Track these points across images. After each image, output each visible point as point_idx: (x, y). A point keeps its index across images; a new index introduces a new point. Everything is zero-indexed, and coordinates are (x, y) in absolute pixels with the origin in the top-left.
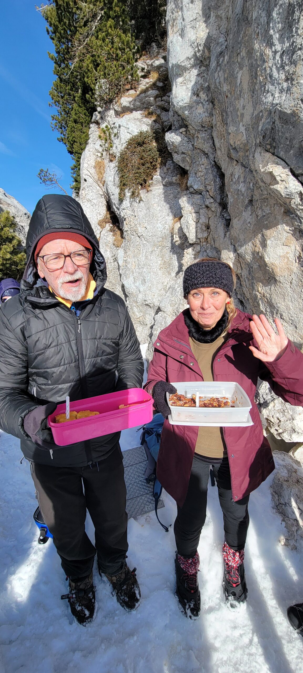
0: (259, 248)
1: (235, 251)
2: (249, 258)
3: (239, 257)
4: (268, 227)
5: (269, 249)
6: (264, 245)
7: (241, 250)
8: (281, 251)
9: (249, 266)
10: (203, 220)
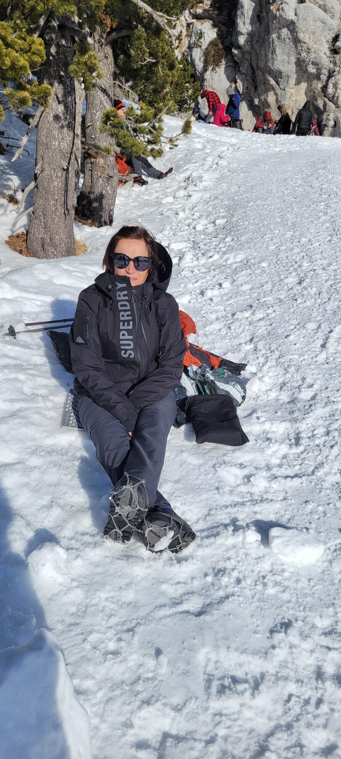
0: (266, 97)
1: (259, 98)
2: (263, 100)
3: (260, 100)
4: (269, 91)
5: (269, 97)
6: (267, 96)
7: (261, 98)
8: (272, 98)
9: (263, 103)
10: (246, 85)
